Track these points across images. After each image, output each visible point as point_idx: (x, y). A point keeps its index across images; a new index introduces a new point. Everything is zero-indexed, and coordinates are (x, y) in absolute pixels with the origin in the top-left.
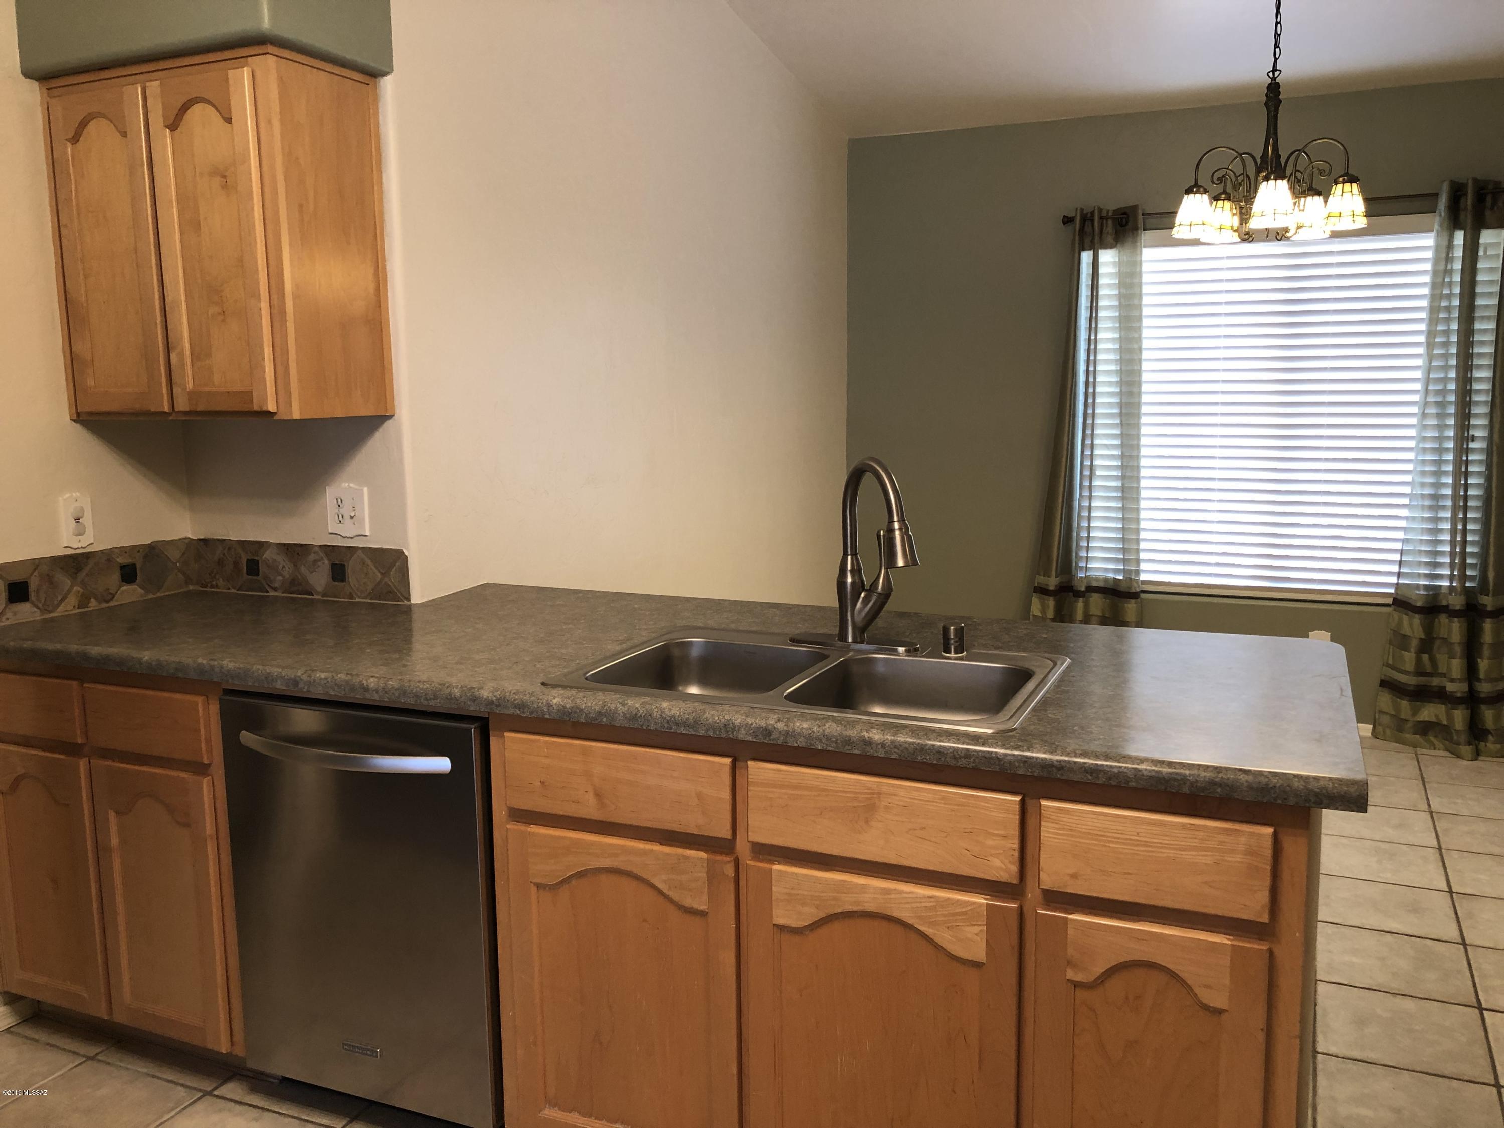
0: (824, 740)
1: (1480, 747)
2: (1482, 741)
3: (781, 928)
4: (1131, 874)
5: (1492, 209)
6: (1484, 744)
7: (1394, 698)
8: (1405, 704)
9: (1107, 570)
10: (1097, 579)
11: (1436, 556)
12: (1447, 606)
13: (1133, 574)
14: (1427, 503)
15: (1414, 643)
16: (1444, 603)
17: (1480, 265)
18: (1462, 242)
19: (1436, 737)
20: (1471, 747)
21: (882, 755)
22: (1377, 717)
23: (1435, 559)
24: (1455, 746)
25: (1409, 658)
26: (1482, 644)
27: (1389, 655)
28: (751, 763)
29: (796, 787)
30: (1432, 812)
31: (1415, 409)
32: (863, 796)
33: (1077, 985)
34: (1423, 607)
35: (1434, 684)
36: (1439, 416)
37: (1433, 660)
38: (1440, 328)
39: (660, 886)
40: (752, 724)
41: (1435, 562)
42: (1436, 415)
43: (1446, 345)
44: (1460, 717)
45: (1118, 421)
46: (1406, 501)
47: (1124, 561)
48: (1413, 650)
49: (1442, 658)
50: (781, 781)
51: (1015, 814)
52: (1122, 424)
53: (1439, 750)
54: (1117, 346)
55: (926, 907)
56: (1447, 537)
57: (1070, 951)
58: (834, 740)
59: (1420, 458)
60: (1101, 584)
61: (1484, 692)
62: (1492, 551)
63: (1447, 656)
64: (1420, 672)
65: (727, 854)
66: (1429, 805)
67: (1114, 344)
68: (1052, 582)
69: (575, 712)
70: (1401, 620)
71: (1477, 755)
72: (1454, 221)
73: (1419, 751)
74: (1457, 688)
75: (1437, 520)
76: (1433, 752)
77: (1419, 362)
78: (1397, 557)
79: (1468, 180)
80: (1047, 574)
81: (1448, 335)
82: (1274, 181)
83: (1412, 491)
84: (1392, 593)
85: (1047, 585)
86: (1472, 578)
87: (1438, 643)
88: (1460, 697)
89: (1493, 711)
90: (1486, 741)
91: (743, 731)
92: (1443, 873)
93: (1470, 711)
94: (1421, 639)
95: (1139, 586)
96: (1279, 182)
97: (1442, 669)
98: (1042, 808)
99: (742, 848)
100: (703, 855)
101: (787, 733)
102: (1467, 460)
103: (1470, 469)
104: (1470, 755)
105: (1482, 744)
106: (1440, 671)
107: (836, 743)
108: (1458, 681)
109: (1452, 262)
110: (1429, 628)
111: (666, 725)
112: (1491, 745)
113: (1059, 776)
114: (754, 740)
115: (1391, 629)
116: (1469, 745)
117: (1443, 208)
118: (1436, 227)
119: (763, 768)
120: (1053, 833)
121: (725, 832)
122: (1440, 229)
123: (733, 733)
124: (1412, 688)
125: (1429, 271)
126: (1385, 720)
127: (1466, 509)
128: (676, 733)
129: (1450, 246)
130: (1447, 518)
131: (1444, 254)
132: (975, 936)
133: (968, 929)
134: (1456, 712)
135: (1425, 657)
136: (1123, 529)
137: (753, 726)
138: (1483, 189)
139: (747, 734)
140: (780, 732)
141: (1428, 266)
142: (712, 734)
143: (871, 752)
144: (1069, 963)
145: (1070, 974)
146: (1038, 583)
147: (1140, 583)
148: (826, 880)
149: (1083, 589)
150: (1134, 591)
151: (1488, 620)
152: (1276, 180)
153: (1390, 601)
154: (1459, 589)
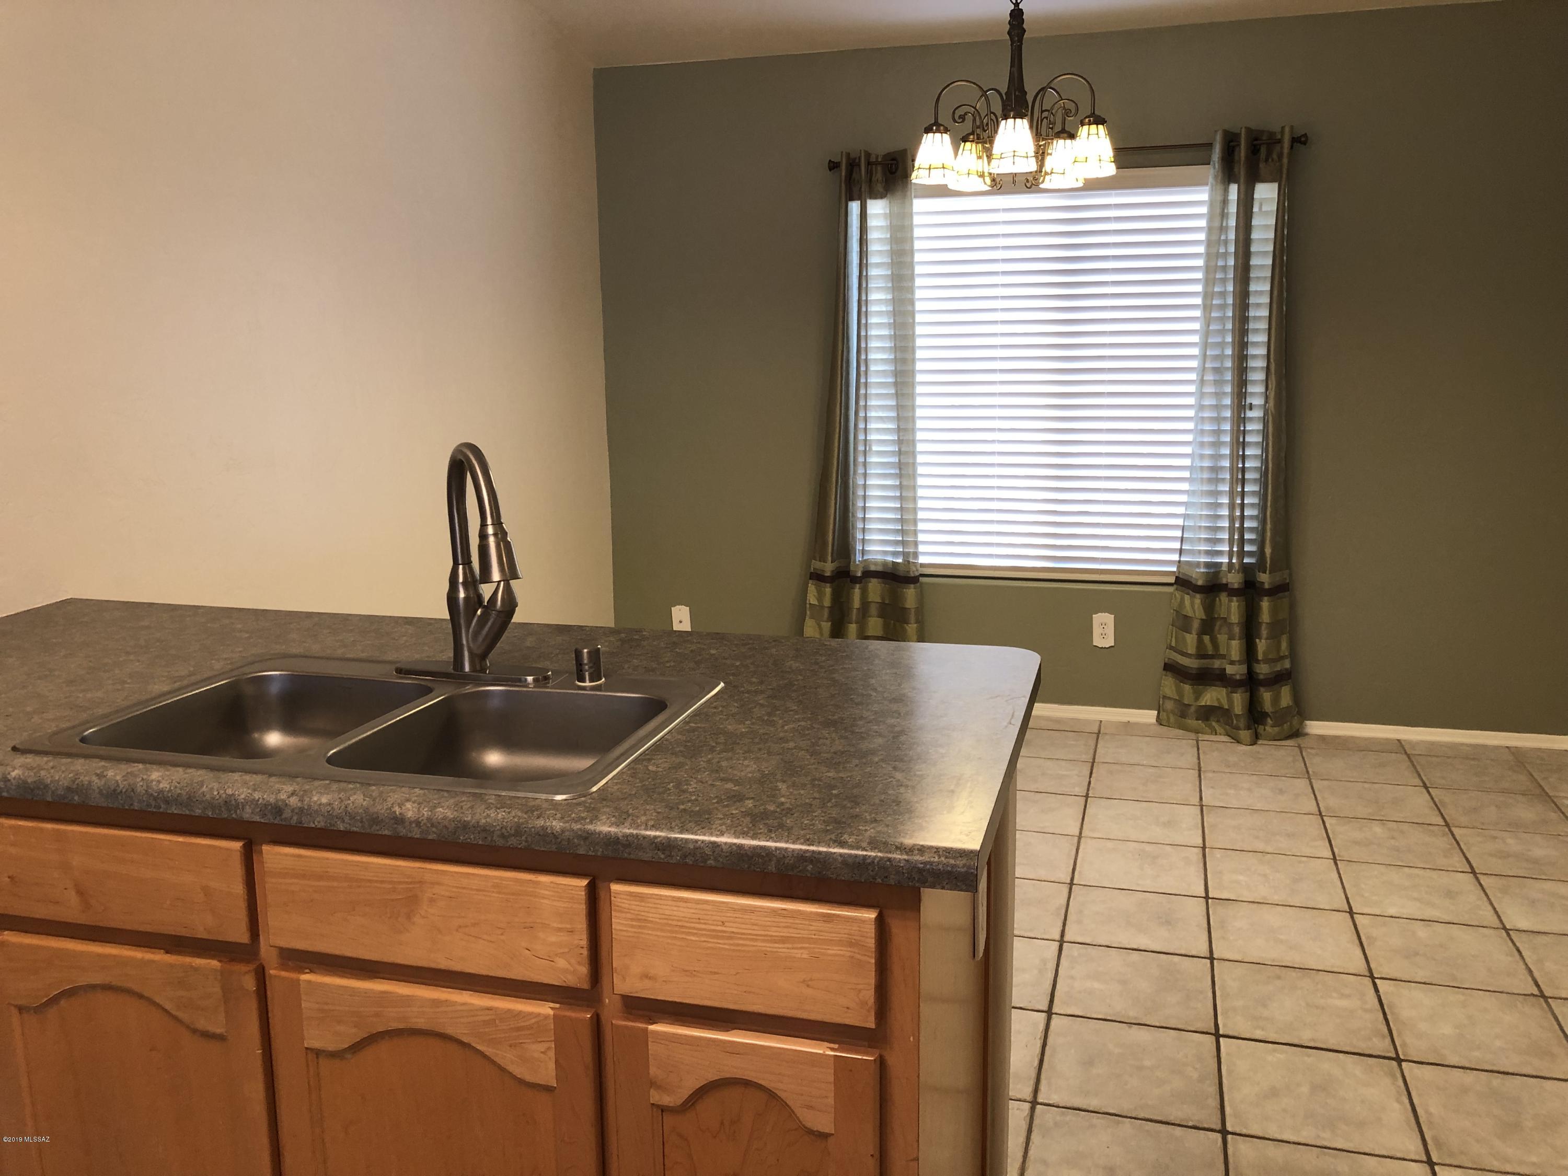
0: (347, 819)
1: (1258, 731)
2: (1261, 725)
3: (318, 1053)
4: (718, 973)
5: (1266, 161)
6: (1263, 727)
7: (1177, 681)
8: (1187, 688)
9: (885, 553)
10: (876, 564)
11: (1216, 533)
12: (1227, 584)
13: (911, 556)
14: (1206, 475)
15: (1196, 625)
16: (1224, 581)
17: (1255, 222)
18: (1236, 198)
19: (1218, 721)
20: (1250, 731)
21: (418, 836)
22: (1161, 702)
23: (1215, 535)
24: (1235, 730)
25: (1191, 641)
26: (1260, 624)
27: (1172, 637)
28: (265, 848)
29: (320, 877)
30: (1203, 806)
31: (1193, 376)
32: (401, 886)
33: (663, 1109)
34: (1204, 586)
35: (1216, 666)
36: (1216, 382)
37: (1214, 641)
38: (1217, 289)
39: (168, 1006)
40: (258, 800)
41: (1215, 538)
42: (1213, 382)
43: (1223, 307)
44: (1238, 702)
45: (893, 391)
46: (1186, 474)
47: (903, 543)
48: (1194, 632)
49: (1222, 638)
50: (303, 870)
51: (581, 903)
52: (897, 394)
53: (1220, 734)
54: (890, 308)
55: (484, 1021)
56: (1225, 512)
57: (653, 1070)
58: (359, 818)
59: (1199, 428)
60: (880, 568)
61: (1262, 673)
62: (1269, 526)
63: (1226, 636)
64: (1201, 655)
65: (248, 962)
66: (1201, 799)
67: (887, 306)
68: (828, 568)
69: (39, 788)
70: (1182, 599)
71: (1254, 741)
72: (1228, 174)
73: (1201, 737)
74: (1235, 670)
75: (1216, 493)
76: (1213, 738)
77: (1196, 326)
78: (1178, 533)
79: (1241, 128)
80: (823, 559)
81: (1225, 296)
82: (1013, 120)
83: (1192, 463)
84: (1175, 572)
85: (823, 571)
86: (1250, 554)
87: (1218, 623)
88: (1239, 680)
89: (1271, 693)
90: (1264, 724)
91: (248, 810)
92: (1203, 876)
93: (1248, 694)
94: (1202, 620)
95: (917, 570)
96: (1018, 121)
97: (1223, 651)
98: (612, 894)
99: (267, 953)
100: (215, 963)
101: (301, 810)
102: (1244, 430)
103: (1248, 439)
104: (1249, 740)
105: (1261, 728)
106: (1222, 652)
107: (362, 822)
108: (1237, 663)
109: (1227, 219)
110: (1209, 608)
111: (153, 803)
112: (1269, 728)
113: (626, 855)
114: (262, 821)
115: (1174, 610)
116: (1248, 730)
117: (1217, 160)
118: (1211, 180)
119: (280, 854)
120: (626, 925)
121: (239, 934)
122: (1214, 183)
123: (236, 812)
124: (1194, 672)
125: (1204, 227)
126: (1169, 705)
127: (1243, 482)
128: (167, 813)
129: (1225, 202)
130: (1226, 491)
131: (1219, 210)
132: (542, 1055)
133: (535, 1047)
134: (1235, 695)
135: (1206, 638)
136: (901, 509)
137: (260, 802)
138: (1256, 139)
139: (252, 813)
140: (293, 811)
141: (1203, 223)
142: (210, 813)
143: (402, 831)
144: (653, 1084)
145: (656, 1097)
146: (814, 569)
147: (919, 566)
148: (366, 991)
149: (859, 574)
150: (912, 575)
151: (1266, 598)
152: (1015, 118)
153: (1172, 580)
154: (1237, 567)
